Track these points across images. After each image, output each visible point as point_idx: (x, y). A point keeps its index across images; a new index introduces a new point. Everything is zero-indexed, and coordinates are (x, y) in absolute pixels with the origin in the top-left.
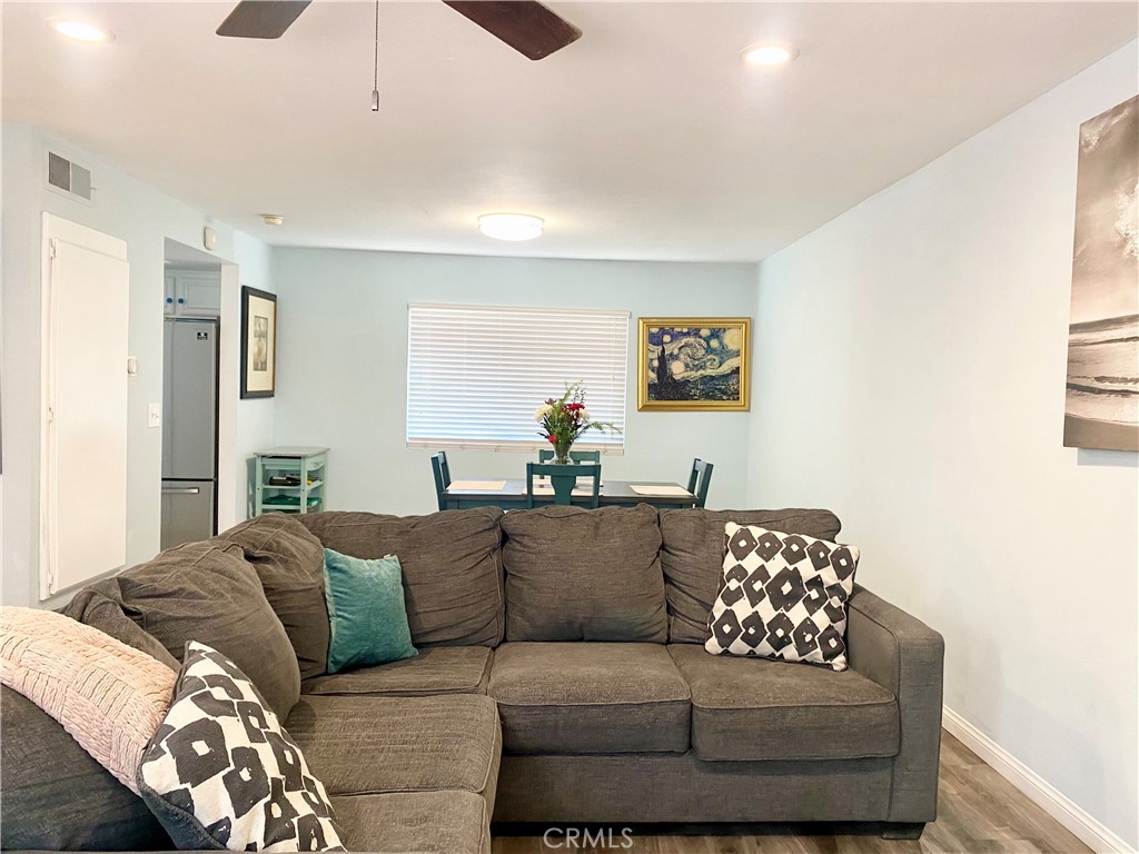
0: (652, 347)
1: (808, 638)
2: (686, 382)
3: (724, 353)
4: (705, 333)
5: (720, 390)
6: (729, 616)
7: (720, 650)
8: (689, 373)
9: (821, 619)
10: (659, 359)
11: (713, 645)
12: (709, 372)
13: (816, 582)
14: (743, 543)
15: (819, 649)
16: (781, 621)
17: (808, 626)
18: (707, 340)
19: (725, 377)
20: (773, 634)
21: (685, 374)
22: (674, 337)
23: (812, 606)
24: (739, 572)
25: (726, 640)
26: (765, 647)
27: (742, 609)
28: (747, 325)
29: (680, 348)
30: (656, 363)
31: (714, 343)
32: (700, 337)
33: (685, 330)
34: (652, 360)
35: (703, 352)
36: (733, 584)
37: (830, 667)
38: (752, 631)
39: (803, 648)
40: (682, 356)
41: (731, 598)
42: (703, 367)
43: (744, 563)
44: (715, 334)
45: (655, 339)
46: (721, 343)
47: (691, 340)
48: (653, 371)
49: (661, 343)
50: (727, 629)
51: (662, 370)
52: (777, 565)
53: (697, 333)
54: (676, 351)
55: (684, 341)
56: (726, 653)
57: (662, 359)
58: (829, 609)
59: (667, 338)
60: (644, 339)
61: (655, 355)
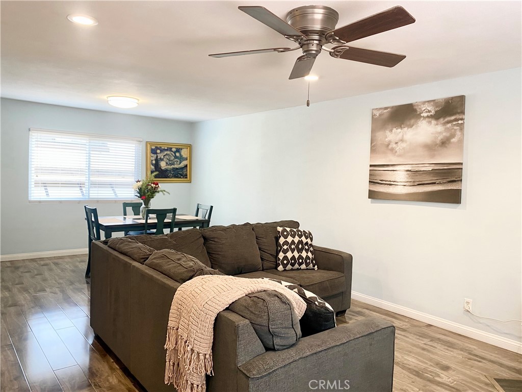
0: (153, 155)
1: (308, 261)
2: (166, 170)
3: (181, 159)
4: (174, 150)
5: (180, 174)
6: (285, 258)
7: (283, 269)
8: (168, 167)
9: (310, 254)
10: (155, 160)
11: (281, 268)
12: (176, 166)
13: (307, 243)
14: (285, 233)
15: (311, 264)
16: (300, 257)
17: (307, 257)
18: (175, 153)
19: (182, 168)
20: (299, 261)
21: (166, 167)
22: (162, 151)
23: (307, 251)
24: (286, 243)
25: (285, 266)
26: (297, 266)
27: (289, 255)
28: (190, 147)
29: (164, 156)
30: (154, 162)
31: (178, 154)
32: (172, 151)
33: (166, 148)
34: (152, 160)
35: (173, 158)
36: (285, 247)
37: (314, 269)
38: (293, 261)
39: (307, 265)
40: (165, 159)
41: (285, 252)
42: (174, 164)
43: (287, 240)
44: (178, 150)
45: (154, 151)
46: (180, 154)
47: (168, 152)
48: (153, 165)
49: (156, 153)
50: (285, 262)
51: (157, 165)
52: (296, 239)
53: (170, 149)
54: (162, 157)
55: (166, 152)
56: (285, 270)
57: (157, 160)
58: (311, 251)
59: (158, 151)
60: (149, 151)
61: (154, 159)
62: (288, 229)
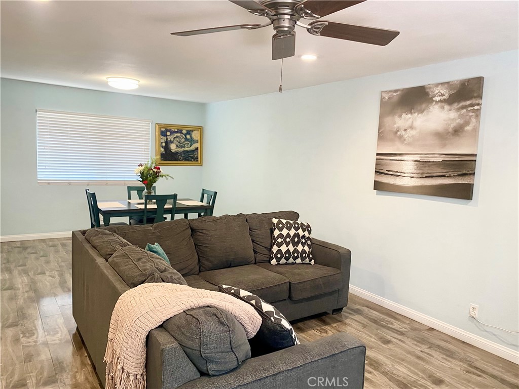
0: (162, 137)
1: (304, 255)
2: (177, 153)
3: (192, 141)
4: (184, 132)
5: (190, 157)
6: (279, 251)
7: (277, 263)
8: (178, 149)
9: (306, 248)
10: (165, 142)
11: (274, 262)
12: (186, 149)
13: (304, 237)
14: (281, 226)
15: (307, 259)
16: (296, 251)
17: (304, 251)
18: (185, 135)
19: (193, 151)
20: (294, 255)
21: (176, 150)
22: (172, 133)
23: (303, 244)
24: (281, 236)
25: (278, 260)
26: (291, 260)
27: (284, 248)
28: (201, 129)
29: (174, 138)
30: (164, 144)
31: (188, 137)
32: (182, 134)
33: (176, 130)
34: (162, 143)
35: (184, 140)
36: (280, 240)
37: (310, 264)
38: (287, 255)
39: (303, 259)
40: (175, 142)
41: (279, 245)
42: (184, 147)
43: (282, 232)
44: (189, 133)
45: (163, 134)
46: (191, 137)
47: (179, 134)
48: (162, 148)
49: (166, 135)
50: (279, 256)
51: (167, 147)
52: (293, 232)
53: (181, 132)
54: (172, 139)
55: (176, 135)
56: (278, 264)
57: (166, 142)
58: (308, 245)
59: (168, 133)
60: (158, 133)
61: (163, 141)
62: (284, 221)
